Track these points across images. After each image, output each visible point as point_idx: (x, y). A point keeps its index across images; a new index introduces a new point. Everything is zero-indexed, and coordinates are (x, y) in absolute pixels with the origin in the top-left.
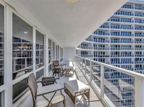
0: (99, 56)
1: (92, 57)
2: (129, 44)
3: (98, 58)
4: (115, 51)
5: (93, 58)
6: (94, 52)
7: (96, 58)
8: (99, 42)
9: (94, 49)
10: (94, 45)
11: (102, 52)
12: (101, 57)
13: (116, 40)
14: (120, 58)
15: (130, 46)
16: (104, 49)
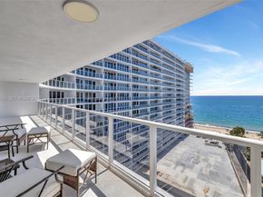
0: (86, 101)
1: (74, 102)
2: (126, 82)
3: (84, 104)
4: (111, 91)
5: (76, 104)
6: (78, 93)
7: (80, 104)
8: (86, 75)
9: (78, 87)
10: (78, 81)
11: (90, 94)
12: (90, 101)
13: (111, 75)
14: (117, 102)
15: (128, 86)
16: (94, 88)
